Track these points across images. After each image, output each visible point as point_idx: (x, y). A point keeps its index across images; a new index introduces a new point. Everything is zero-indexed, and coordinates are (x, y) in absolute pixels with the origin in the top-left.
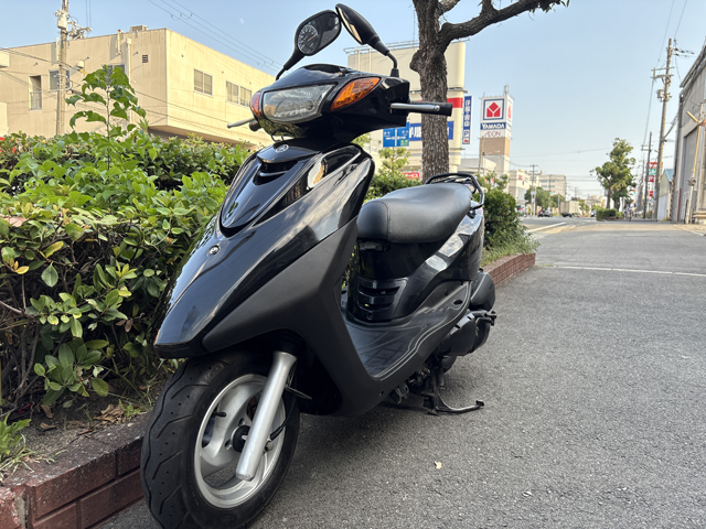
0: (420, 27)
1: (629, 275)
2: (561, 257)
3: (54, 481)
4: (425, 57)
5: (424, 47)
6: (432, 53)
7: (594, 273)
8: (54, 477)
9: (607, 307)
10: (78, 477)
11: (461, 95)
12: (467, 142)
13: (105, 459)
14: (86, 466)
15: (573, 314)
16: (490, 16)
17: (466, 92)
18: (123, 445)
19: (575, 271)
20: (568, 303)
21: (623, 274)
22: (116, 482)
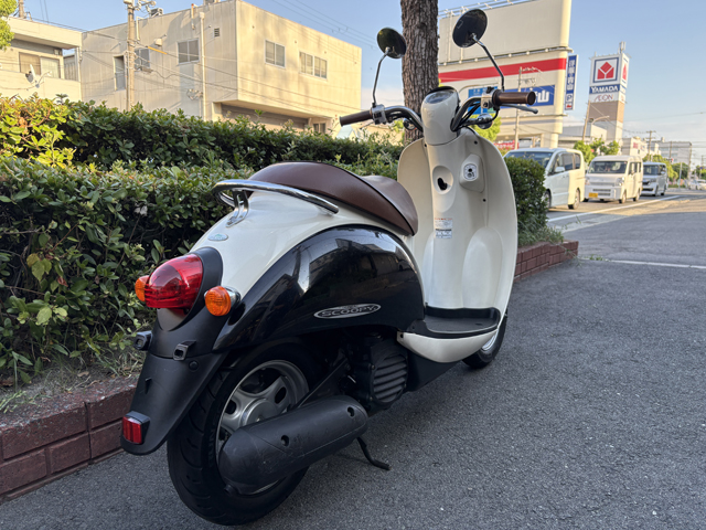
11: (565, 55)
12: (569, 107)
17: (569, 51)
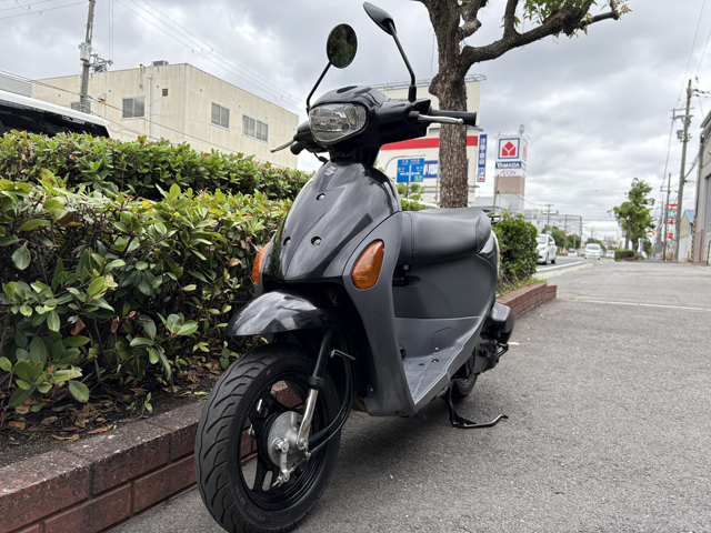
0: (440, 50)
1: (658, 310)
2: (581, 292)
3: (12, 496)
4: (445, 81)
5: (443, 71)
6: (453, 77)
7: (620, 307)
8: (13, 491)
9: (640, 339)
10: (42, 493)
12: (482, 180)
13: (78, 474)
14: (53, 480)
15: (603, 345)
16: (512, 40)
17: (480, 130)
18: (99, 458)
19: (599, 305)
20: (595, 334)
21: (651, 309)
22: (90, 502)
